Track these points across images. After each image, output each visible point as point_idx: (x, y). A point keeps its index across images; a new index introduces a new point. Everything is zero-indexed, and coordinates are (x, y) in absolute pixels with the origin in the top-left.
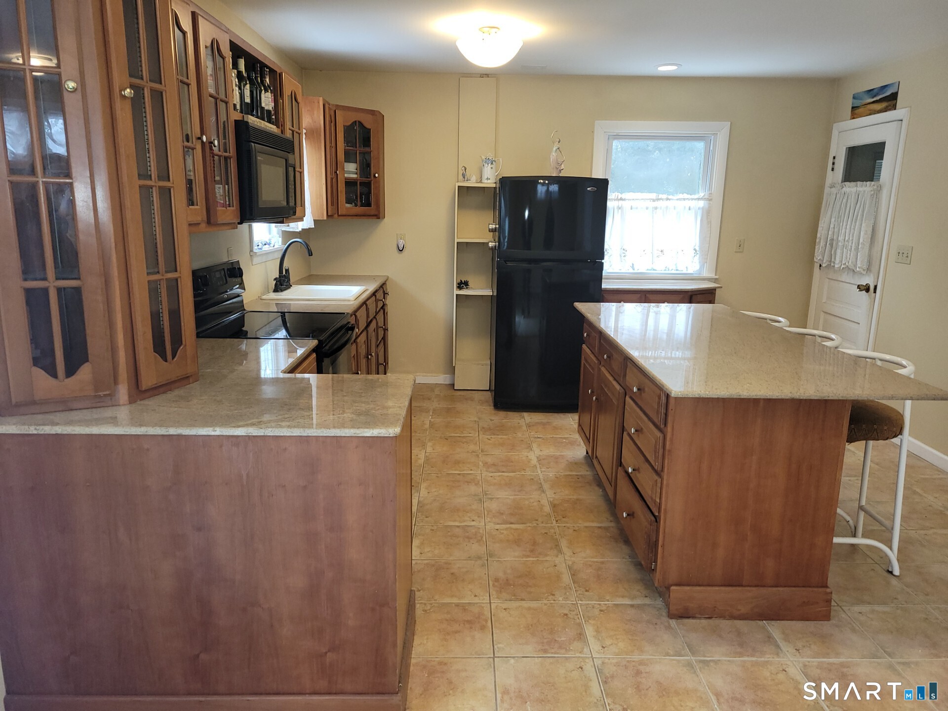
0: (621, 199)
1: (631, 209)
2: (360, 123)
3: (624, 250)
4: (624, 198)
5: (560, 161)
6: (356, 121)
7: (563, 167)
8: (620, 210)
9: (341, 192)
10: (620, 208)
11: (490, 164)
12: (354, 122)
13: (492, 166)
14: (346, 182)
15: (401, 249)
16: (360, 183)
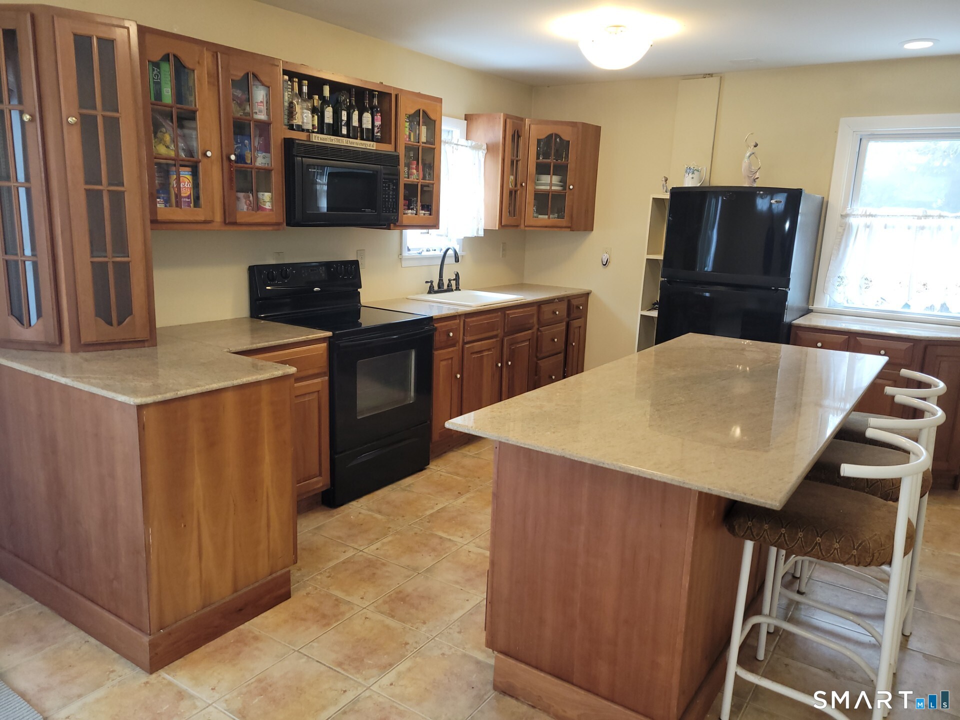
0: (871, 215)
1: (885, 228)
2: (557, 136)
3: (866, 279)
4: (874, 214)
5: (754, 168)
6: (552, 134)
7: (757, 175)
8: (868, 229)
9: (529, 203)
10: (868, 227)
11: (690, 174)
12: (550, 135)
13: (693, 176)
14: (535, 194)
15: (604, 264)
16: (552, 194)
